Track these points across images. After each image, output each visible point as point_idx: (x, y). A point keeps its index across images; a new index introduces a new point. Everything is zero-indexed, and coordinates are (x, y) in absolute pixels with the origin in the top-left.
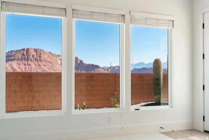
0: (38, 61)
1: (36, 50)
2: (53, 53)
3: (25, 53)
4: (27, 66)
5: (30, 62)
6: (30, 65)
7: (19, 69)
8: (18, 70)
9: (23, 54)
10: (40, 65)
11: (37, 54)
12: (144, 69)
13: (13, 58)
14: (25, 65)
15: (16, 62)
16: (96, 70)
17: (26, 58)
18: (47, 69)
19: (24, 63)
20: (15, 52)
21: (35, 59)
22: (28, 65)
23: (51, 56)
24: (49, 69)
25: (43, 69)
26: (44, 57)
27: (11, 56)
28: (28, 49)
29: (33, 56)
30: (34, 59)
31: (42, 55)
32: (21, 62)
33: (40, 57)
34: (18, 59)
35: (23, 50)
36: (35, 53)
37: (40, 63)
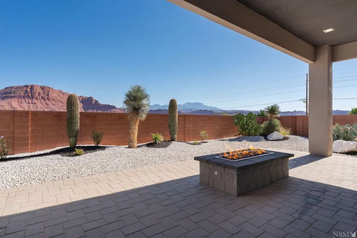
0: (45, 100)
1: (43, 88)
2: (64, 91)
3: (29, 90)
4: (31, 105)
5: (35, 100)
6: (35, 103)
7: (19, 107)
8: (19, 109)
9: (26, 91)
10: (48, 104)
11: (44, 92)
12: (159, 110)
13: (12, 95)
14: (29, 103)
15: (16, 100)
16: (112, 110)
17: (30, 96)
18: (57, 109)
19: (27, 101)
20: (16, 88)
21: (42, 97)
22: (32, 103)
23: (61, 95)
24: (59, 109)
25: (51, 108)
26: (53, 95)
27: (11, 93)
28: (32, 87)
29: (39, 94)
30: (40, 97)
31: (50, 93)
32: (23, 100)
33: (48, 95)
34: (19, 96)
35: (27, 86)
36: (41, 92)
37: (48, 102)
